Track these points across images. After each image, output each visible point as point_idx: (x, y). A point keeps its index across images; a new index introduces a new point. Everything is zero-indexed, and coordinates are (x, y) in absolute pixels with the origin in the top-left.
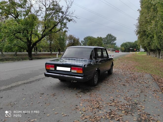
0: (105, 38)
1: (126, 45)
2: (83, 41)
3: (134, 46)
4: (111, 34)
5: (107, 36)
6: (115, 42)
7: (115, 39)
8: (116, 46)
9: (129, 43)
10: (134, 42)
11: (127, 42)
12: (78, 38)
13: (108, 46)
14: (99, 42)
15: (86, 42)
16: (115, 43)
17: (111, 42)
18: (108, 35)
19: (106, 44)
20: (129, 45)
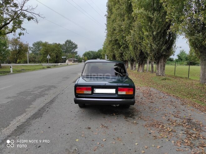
0: (63, 44)
1: (89, 54)
2: (32, 48)
3: (98, 56)
4: (70, 40)
5: (66, 42)
6: (76, 50)
7: (76, 47)
8: (77, 55)
9: (92, 52)
10: (97, 51)
11: (90, 51)
12: (27, 43)
13: (68, 55)
14: (57, 49)
15: (35, 49)
16: (76, 52)
17: (71, 50)
18: (68, 41)
19: (66, 53)
20: (92, 55)
